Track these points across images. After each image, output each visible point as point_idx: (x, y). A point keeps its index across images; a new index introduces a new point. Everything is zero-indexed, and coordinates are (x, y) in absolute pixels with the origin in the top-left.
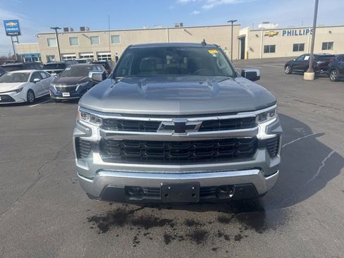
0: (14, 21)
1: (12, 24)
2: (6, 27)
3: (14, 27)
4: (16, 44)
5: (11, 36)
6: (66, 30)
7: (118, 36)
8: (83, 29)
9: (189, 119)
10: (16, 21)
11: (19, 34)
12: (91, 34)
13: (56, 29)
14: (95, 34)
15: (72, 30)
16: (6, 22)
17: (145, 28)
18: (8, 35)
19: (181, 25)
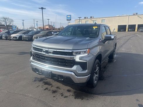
0: (69, 15)
1: (69, 16)
2: (67, 17)
3: (70, 17)
4: (69, 23)
5: (68, 20)
6: (85, 18)
7: (105, 20)
8: (91, 17)
9: (49, 49)
10: (70, 15)
11: (71, 20)
12: (94, 19)
13: (80, 18)
14: (95, 19)
15: (87, 18)
16: (67, 16)
17: (117, 16)
18: (67, 20)
19: (137, 14)
